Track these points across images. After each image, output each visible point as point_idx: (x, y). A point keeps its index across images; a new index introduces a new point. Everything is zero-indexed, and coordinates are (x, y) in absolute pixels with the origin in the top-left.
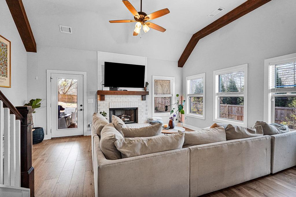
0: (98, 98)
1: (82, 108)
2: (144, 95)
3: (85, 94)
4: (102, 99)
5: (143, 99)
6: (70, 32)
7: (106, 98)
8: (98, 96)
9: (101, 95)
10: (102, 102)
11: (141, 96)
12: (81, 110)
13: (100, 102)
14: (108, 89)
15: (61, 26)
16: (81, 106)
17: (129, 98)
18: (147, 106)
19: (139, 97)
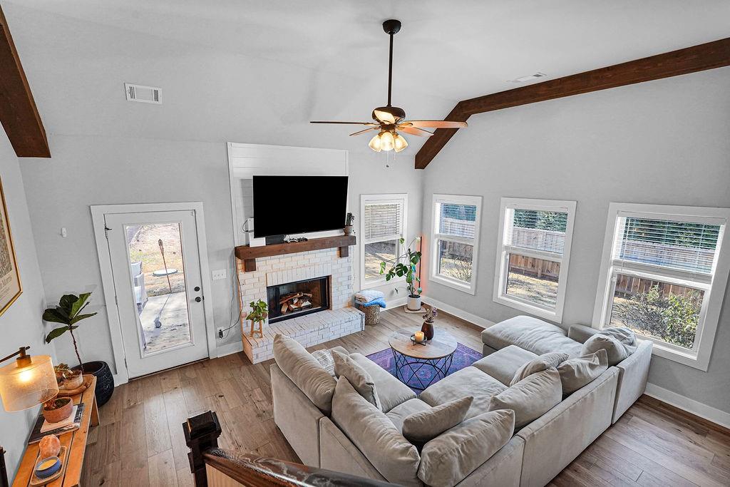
0: (240, 266)
1: (198, 294)
2: (344, 246)
3: (204, 259)
4: (250, 266)
5: (343, 253)
6: (157, 99)
7: (258, 265)
8: (239, 261)
9: (246, 258)
10: (250, 274)
11: (336, 249)
12: (198, 300)
13: (243, 276)
14: (261, 242)
15: (131, 86)
16: (197, 289)
17: (310, 256)
18: (350, 269)
19: (334, 252)
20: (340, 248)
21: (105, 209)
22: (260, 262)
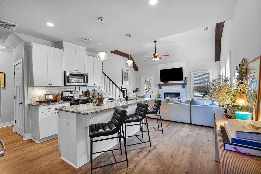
0: (159, 87)
1: (152, 92)
2: (184, 85)
3: (154, 86)
4: (160, 88)
5: (184, 87)
7: (162, 88)
8: (159, 86)
9: (160, 86)
10: (160, 89)
11: (182, 86)
12: (152, 93)
13: (159, 89)
14: (163, 83)
16: (152, 91)
17: (174, 87)
18: (186, 92)
19: (181, 86)
20: (183, 85)
21: (143, 77)
22: (162, 87)
